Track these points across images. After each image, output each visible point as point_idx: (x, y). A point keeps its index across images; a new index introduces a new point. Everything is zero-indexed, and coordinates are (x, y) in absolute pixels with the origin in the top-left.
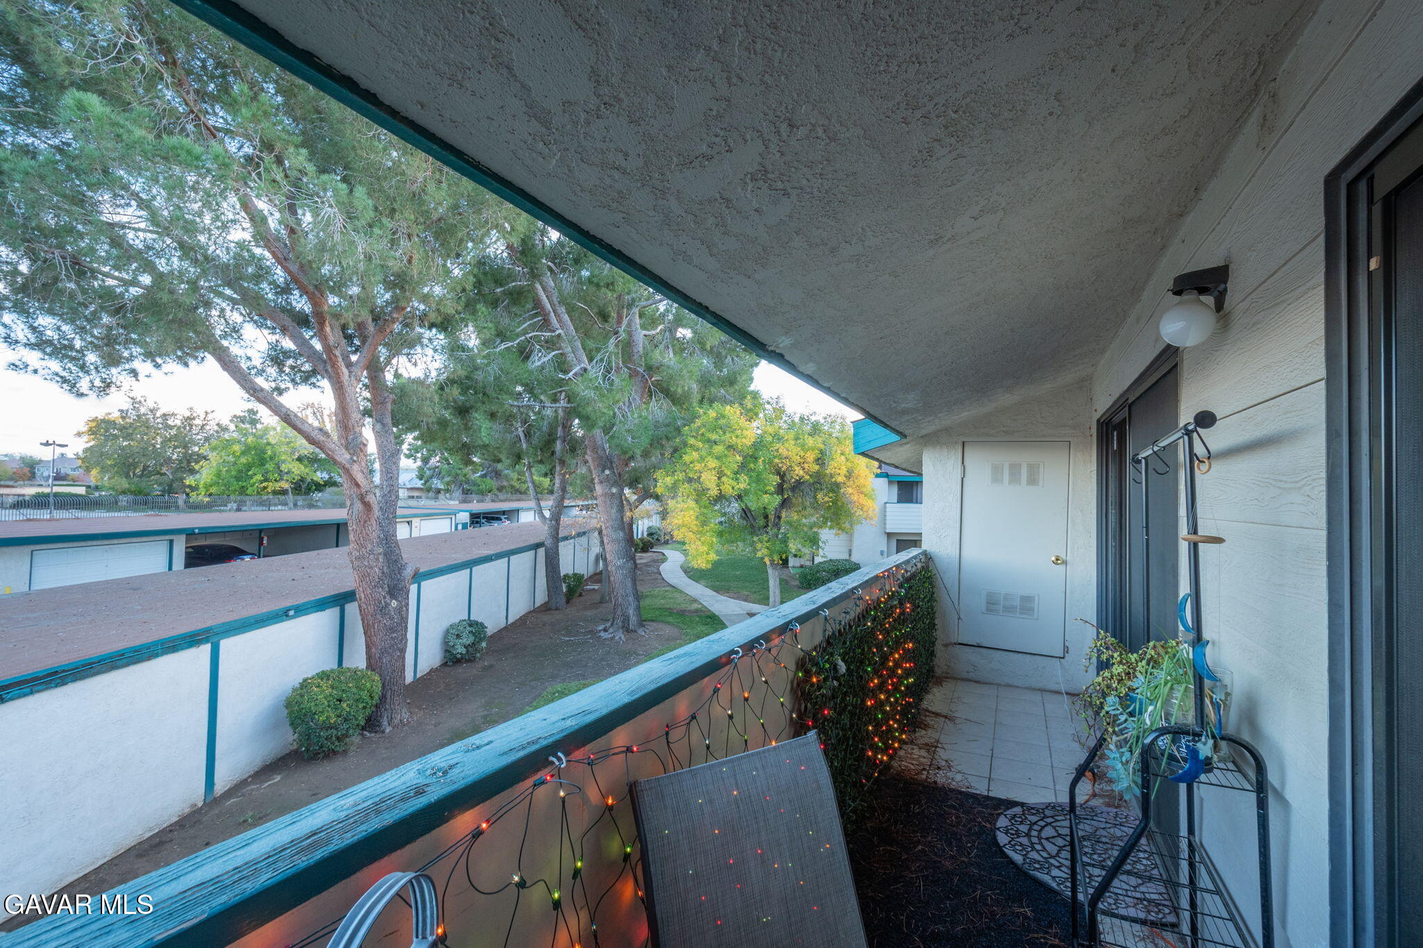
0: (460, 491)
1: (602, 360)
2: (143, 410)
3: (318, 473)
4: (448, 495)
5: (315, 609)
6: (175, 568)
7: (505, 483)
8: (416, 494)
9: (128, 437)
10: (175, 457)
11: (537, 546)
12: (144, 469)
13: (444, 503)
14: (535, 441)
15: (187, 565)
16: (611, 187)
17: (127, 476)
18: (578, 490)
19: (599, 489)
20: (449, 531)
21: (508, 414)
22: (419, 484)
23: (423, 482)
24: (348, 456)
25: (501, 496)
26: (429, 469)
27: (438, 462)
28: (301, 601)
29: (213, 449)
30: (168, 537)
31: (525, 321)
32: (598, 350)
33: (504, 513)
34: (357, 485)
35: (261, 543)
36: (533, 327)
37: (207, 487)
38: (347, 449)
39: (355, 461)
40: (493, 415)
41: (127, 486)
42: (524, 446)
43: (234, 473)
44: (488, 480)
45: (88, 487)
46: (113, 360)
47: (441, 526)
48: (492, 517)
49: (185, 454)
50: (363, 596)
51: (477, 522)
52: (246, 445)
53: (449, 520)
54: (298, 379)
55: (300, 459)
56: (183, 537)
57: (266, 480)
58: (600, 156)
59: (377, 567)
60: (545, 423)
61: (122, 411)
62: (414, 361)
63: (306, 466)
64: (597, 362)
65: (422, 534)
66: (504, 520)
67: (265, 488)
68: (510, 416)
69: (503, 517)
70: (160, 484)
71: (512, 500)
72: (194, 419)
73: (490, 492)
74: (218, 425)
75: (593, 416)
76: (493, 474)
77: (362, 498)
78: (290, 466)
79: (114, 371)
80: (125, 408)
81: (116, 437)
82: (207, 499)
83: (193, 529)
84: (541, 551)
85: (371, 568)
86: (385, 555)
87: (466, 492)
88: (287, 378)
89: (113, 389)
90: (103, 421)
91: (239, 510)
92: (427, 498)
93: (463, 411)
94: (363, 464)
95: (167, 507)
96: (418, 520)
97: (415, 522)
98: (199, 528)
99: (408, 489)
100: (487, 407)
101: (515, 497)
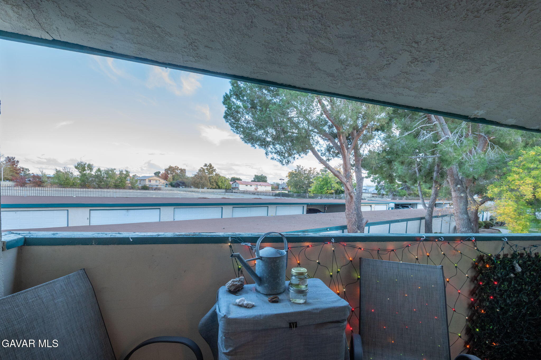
0: (392, 195)
1: (457, 133)
2: (300, 169)
3: (343, 188)
4: (387, 196)
5: (335, 229)
6: (304, 214)
7: (412, 192)
8: (375, 195)
9: (296, 177)
10: (306, 183)
11: (421, 219)
12: (300, 186)
13: (385, 199)
14: (422, 172)
15: (307, 213)
16: (359, 83)
17: (296, 188)
18: (444, 195)
19: (453, 194)
20: (386, 209)
21: (410, 162)
22: (376, 192)
23: (377, 191)
24: (346, 180)
25: (410, 197)
26: (380, 186)
27: (383, 183)
28: (331, 226)
29: (315, 180)
30: (303, 205)
31: (419, 120)
32: (455, 128)
33: (410, 204)
34: (348, 190)
35: (325, 209)
36: (423, 122)
37: (313, 191)
38: (346, 178)
39: (348, 182)
40: (402, 163)
41: (296, 191)
42: (418, 175)
43: (320, 187)
44: (404, 191)
45: (288, 191)
46: (290, 155)
47: (382, 208)
48: (404, 206)
49: (309, 181)
50: (349, 227)
51: (398, 208)
52: (323, 178)
53: (386, 206)
54: (334, 156)
55: (337, 183)
56: (306, 206)
57: (328, 189)
58: (352, 78)
59: (354, 218)
60: (428, 164)
61: (295, 170)
62: (369, 144)
63: (339, 185)
64: (454, 134)
65: (375, 210)
66: (410, 207)
67: (327, 192)
68: (411, 163)
69: (409, 206)
70: (303, 191)
71: (415, 200)
72: (311, 171)
73: (404, 195)
74: (317, 172)
75: (449, 160)
76: (406, 188)
77: (350, 194)
78: (335, 185)
79: (290, 158)
80: (296, 169)
81: (294, 177)
82: (313, 195)
83: (309, 203)
84: (423, 221)
85: (352, 218)
86: (357, 214)
87: (394, 195)
88: (331, 155)
89: (289, 163)
90: (291, 173)
91: (321, 199)
92: (379, 197)
93: (389, 162)
94: (351, 183)
95: (304, 197)
96: (374, 205)
97: (373, 206)
98: (310, 203)
99: (372, 194)
100: (399, 160)
101: (416, 198)
